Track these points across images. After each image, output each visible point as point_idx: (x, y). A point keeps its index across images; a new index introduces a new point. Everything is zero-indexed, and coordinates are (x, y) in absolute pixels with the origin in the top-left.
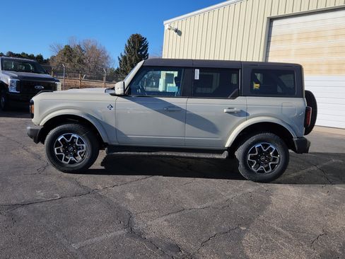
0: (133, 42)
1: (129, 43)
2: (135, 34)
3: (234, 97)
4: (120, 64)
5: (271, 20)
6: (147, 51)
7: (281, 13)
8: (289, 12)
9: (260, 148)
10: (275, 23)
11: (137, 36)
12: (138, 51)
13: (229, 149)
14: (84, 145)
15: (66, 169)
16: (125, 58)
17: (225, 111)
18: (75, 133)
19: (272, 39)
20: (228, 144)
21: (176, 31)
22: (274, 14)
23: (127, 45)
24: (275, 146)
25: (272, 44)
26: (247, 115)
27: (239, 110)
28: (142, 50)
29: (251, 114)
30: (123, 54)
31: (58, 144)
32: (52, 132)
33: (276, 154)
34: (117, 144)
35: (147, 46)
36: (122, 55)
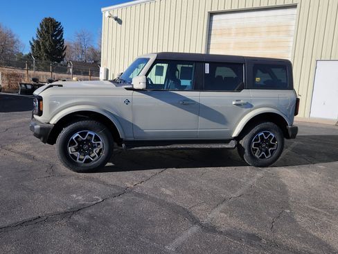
0: (46, 26)
1: (42, 27)
2: (48, 17)
3: (239, 90)
4: (33, 50)
5: (211, 14)
6: (62, 36)
7: (221, 9)
8: (228, 8)
9: (262, 136)
10: (215, 18)
11: (51, 20)
12: (52, 36)
13: (235, 138)
14: (100, 142)
15: (82, 169)
16: (37, 42)
17: (234, 103)
18: (91, 130)
19: (213, 32)
20: (235, 134)
21: (116, 19)
22: (215, 9)
23: (40, 29)
24: (274, 134)
25: (212, 37)
26: (251, 106)
27: (245, 102)
28: (57, 35)
29: (255, 105)
30: (36, 39)
31: (72, 143)
32: (65, 130)
33: (274, 140)
34: (133, 139)
35: (61, 31)
36: (34, 40)
